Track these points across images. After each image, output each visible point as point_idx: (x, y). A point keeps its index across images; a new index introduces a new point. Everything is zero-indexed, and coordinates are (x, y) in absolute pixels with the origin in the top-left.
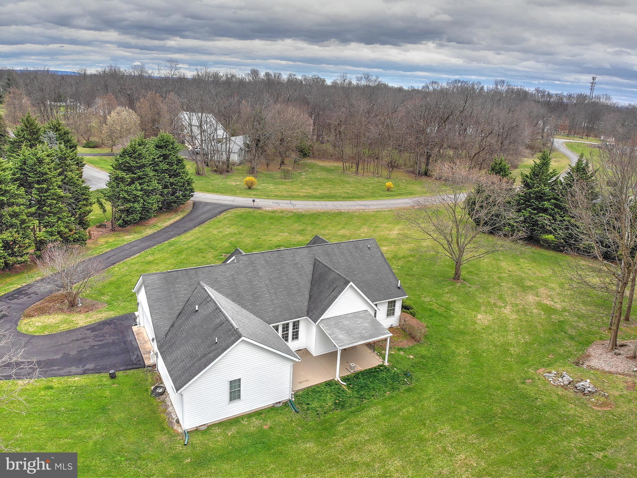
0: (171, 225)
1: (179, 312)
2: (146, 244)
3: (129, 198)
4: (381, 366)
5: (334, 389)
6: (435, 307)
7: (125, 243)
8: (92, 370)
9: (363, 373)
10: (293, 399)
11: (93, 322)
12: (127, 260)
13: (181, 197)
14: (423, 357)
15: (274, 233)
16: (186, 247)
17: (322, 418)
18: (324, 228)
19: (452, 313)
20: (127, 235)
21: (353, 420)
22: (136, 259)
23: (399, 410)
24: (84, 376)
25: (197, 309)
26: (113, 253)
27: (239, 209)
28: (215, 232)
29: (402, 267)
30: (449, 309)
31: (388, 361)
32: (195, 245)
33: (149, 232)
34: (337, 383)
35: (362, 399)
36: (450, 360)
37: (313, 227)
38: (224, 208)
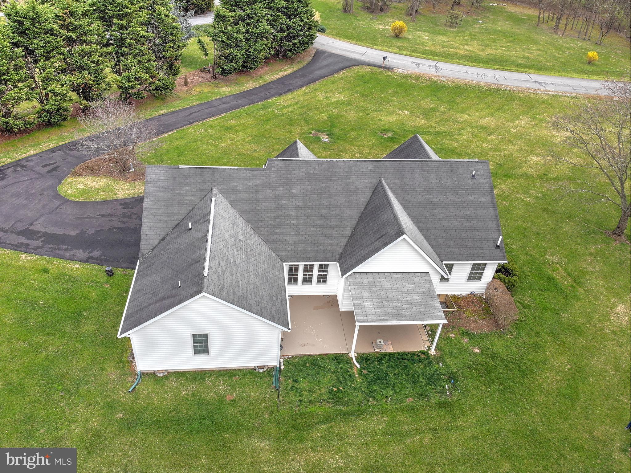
0: (279, 80)
1: (177, 222)
2: (239, 102)
3: (228, 42)
4: (424, 353)
5: (341, 368)
6: (558, 275)
7: (218, 97)
8: (96, 259)
9: (391, 356)
10: (282, 367)
11: (132, 196)
12: (207, 120)
13: (298, 45)
14: (493, 356)
15: (392, 109)
16: (278, 113)
17: (302, 408)
18: (463, 111)
19: (581, 291)
20: (226, 86)
21: (340, 427)
22: (218, 121)
23: (410, 433)
24: (85, 265)
25: (190, 227)
26: (198, 108)
27: (364, 67)
28: (321, 97)
29: (545, 196)
30: (579, 284)
31: (437, 348)
32: (289, 112)
33: (251, 85)
34: (349, 361)
35: (370, 397)
36: (533, 373)
37: (448, 107)
38: (347, 64)
